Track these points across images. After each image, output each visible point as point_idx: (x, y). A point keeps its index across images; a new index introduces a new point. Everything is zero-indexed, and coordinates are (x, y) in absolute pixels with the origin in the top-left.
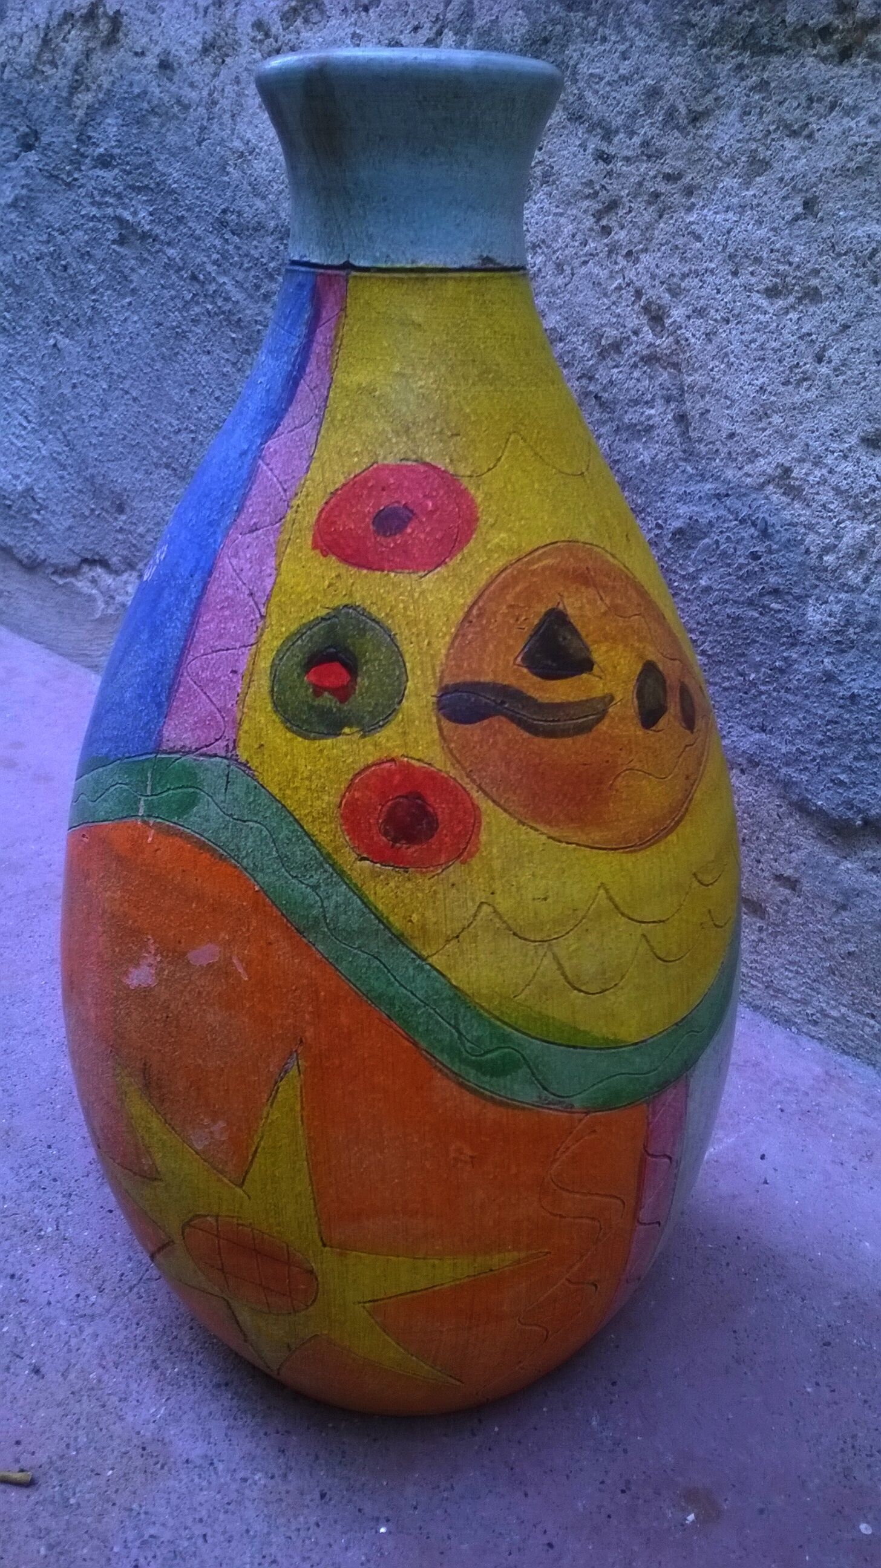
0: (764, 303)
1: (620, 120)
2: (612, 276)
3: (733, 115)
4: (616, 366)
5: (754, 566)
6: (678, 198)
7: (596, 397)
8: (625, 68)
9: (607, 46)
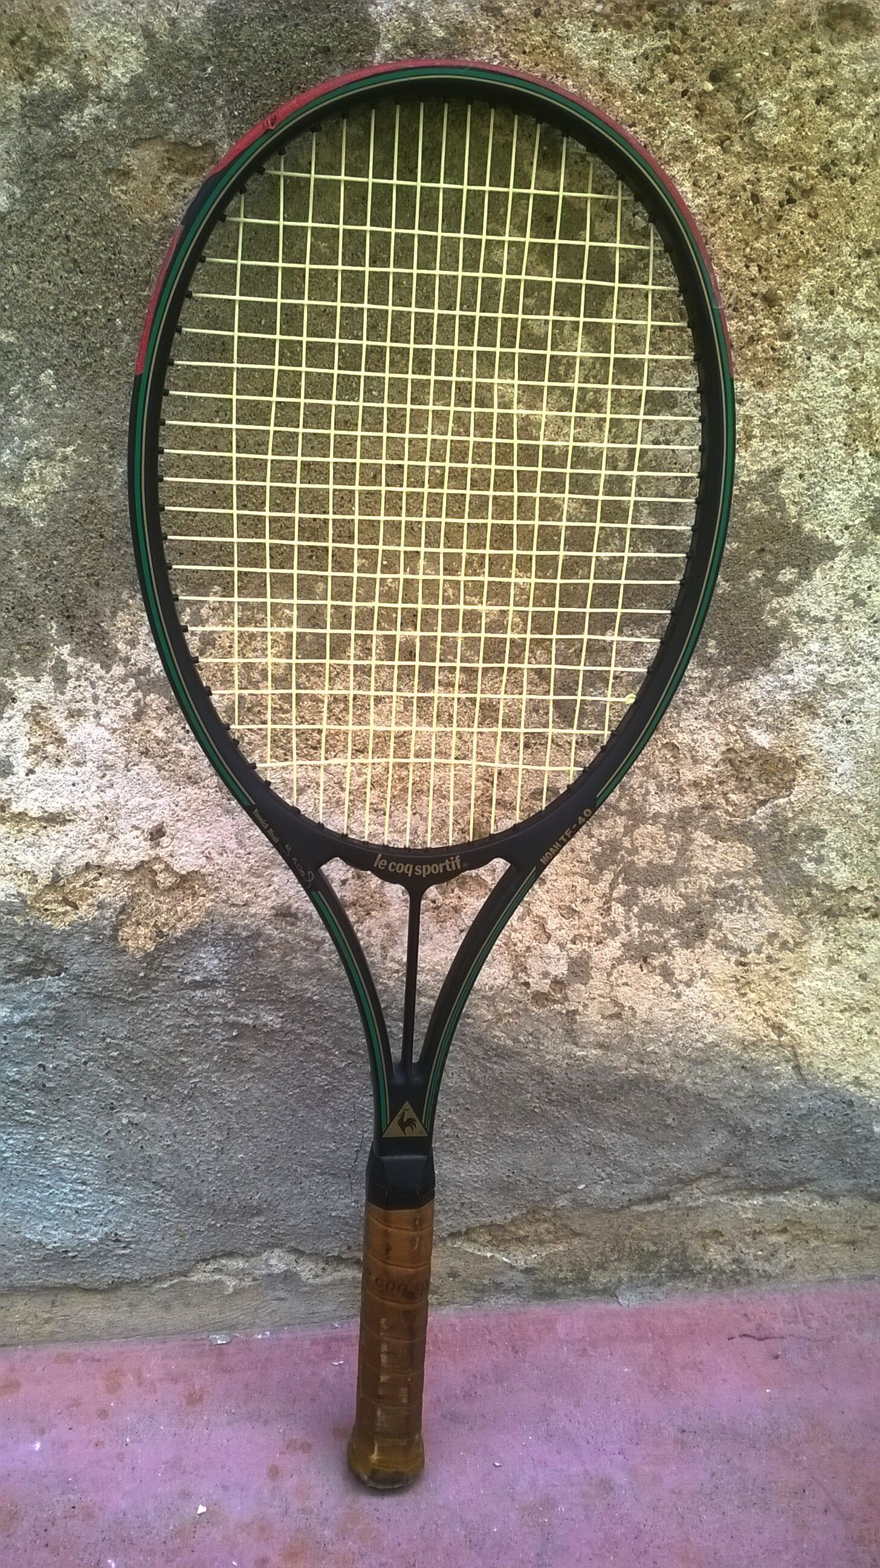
0: (839, 1015)
1: (752, 948)
2: (749, 1013)
3: (820, 942)
4: (754, 1051)
5: (846, 1119)
6: (788, 977)
7: (743, 1067)
8: (757, 925)
9: (743, 915)
